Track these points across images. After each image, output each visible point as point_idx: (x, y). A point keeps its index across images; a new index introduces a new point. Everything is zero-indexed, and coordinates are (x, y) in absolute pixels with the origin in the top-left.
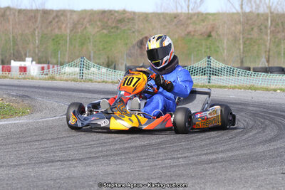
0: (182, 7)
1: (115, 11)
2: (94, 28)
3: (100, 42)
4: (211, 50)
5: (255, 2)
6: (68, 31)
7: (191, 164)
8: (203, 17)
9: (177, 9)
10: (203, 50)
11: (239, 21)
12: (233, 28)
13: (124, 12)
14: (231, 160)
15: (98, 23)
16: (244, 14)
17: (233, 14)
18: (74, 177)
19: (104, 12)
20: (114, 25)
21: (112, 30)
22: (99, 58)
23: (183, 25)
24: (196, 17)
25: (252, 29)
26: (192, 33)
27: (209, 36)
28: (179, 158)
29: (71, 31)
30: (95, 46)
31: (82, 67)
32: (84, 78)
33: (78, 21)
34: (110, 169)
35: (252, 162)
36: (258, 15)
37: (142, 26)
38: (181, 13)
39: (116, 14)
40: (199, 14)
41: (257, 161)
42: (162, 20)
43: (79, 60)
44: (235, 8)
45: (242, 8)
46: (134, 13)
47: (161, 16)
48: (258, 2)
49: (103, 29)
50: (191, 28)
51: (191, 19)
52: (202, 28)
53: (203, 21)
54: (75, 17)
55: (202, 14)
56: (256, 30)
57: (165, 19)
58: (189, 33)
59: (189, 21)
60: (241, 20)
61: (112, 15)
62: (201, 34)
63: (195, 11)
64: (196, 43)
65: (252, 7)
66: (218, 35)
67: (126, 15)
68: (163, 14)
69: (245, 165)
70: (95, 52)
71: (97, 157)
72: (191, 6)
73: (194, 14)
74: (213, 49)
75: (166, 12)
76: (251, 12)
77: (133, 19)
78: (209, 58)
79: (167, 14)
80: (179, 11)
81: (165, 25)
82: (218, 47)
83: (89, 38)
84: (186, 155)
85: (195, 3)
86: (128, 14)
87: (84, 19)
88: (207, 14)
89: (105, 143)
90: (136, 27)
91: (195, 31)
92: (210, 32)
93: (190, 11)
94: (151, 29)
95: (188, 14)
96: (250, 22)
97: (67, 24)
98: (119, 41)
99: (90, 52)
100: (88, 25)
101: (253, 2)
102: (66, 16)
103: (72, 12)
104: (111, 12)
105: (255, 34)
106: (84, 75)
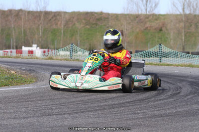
0: (142, 11)
1: (95, 13)
2: (80, 24)
3: (85, 34)
4: (162, 40)
5: (193, 7)
6: (62, 26)
7: (148, 117)
8: (157, 17)
9: (138, 11)
10: (156, 40)
11: (182, 20)
12: (178, 25)
13: (101, 13)
14: (176, 115)
15: (83, 21)
16: (186, 15)
17: (177, 15)
18: (65, 126)
19: (87, 13)
20: (94, 22)
21: (93, 26)
22: (84, 46)
23: (142, 22)
24: (151, 17)
25: (191, 26)
26: (149, 28)
27: (161, 30)
28: (138, 113)
29: (65, 26)
30: (81, 37)
31: (72, 51)
32: (73, 58)
33: (69, 20)
34: (90, 120)
35: (190, 116)
36: (195, 16)
37: (114, 23)
38: (141, 14)
39: (96, 15)
40: (154, 15)
41: (194, 116)
42: (128, 19)
43: (70, 46)
44: (179, 11)
45: (184, 11)
46: (108, 14)
47: (127, 16)
48: (195, 7)
49: (87, 25)
50: (148, 25)
51: (148, 18)
52: (155, 24)
53: (157, 20)
54: (67, 16)
55: (156, 15)
56: (193, 26)
57: (130, 18)
58: (147, 28)
59: (147, 20)
60: (183, 19)
61: (93, 15)
62: (155, 29)
63: (151, 13)
64: (152, 35)
65: (190, 10)
66: (167, 30)
67: (103, 15)
68: (128, 15)
69: (185, 118)
70: (81, 41)
71: (82, 112)
72: (148, 10)
73: (150, 15)
74: (163, 39)
75: (131, 13)
76: (190, 14)
77: (108, 18)
78: (160, 45)
79: (131, 15)
80: (140, 13)
81: (130, 23)
82: (167, 38)
83: (77, 31)
84: (144, 111)
85: (151, 7)
86: (104, 15)
87: (73, 18)
88: (159, 15)
89: (87, 102)
90: (110, 24)
91: (151, 27)
92: (161, 28)
93: (148, 13)
94: (120, 25)
95: (146, 15)
96: (189, 21)
97: (61, 22)
98: (98, 33)
99: (77, 41)
100: (76, 22)
101: (191, 7)
102: (61, 16)
103: (65, 13)
104: (92, 14)
105: (193, 29)
106: (73, 56)
